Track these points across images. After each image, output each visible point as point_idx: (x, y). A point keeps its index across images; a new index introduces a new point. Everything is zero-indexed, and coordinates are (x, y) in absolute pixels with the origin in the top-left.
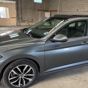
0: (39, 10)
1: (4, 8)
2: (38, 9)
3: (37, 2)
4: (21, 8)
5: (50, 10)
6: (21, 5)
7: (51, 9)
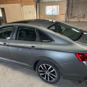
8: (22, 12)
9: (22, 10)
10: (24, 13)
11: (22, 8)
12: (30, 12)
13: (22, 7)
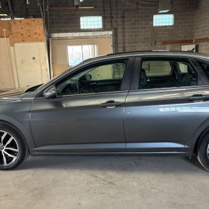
0: (164, 43)
1: (90, 46)
2: (163, 39)
3: (161, 25)
4: (124, 43)
5: (197, 38)
6: (124, 36)
7: (198, 36)
8: (13, 58)
9: (13, 55)
10: (18, 61)
11: (12, 48)
12: (34, 58)
13: (13, 46)
